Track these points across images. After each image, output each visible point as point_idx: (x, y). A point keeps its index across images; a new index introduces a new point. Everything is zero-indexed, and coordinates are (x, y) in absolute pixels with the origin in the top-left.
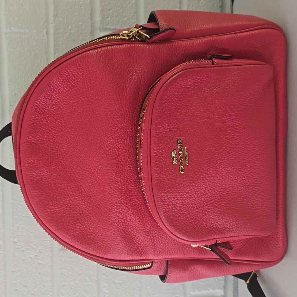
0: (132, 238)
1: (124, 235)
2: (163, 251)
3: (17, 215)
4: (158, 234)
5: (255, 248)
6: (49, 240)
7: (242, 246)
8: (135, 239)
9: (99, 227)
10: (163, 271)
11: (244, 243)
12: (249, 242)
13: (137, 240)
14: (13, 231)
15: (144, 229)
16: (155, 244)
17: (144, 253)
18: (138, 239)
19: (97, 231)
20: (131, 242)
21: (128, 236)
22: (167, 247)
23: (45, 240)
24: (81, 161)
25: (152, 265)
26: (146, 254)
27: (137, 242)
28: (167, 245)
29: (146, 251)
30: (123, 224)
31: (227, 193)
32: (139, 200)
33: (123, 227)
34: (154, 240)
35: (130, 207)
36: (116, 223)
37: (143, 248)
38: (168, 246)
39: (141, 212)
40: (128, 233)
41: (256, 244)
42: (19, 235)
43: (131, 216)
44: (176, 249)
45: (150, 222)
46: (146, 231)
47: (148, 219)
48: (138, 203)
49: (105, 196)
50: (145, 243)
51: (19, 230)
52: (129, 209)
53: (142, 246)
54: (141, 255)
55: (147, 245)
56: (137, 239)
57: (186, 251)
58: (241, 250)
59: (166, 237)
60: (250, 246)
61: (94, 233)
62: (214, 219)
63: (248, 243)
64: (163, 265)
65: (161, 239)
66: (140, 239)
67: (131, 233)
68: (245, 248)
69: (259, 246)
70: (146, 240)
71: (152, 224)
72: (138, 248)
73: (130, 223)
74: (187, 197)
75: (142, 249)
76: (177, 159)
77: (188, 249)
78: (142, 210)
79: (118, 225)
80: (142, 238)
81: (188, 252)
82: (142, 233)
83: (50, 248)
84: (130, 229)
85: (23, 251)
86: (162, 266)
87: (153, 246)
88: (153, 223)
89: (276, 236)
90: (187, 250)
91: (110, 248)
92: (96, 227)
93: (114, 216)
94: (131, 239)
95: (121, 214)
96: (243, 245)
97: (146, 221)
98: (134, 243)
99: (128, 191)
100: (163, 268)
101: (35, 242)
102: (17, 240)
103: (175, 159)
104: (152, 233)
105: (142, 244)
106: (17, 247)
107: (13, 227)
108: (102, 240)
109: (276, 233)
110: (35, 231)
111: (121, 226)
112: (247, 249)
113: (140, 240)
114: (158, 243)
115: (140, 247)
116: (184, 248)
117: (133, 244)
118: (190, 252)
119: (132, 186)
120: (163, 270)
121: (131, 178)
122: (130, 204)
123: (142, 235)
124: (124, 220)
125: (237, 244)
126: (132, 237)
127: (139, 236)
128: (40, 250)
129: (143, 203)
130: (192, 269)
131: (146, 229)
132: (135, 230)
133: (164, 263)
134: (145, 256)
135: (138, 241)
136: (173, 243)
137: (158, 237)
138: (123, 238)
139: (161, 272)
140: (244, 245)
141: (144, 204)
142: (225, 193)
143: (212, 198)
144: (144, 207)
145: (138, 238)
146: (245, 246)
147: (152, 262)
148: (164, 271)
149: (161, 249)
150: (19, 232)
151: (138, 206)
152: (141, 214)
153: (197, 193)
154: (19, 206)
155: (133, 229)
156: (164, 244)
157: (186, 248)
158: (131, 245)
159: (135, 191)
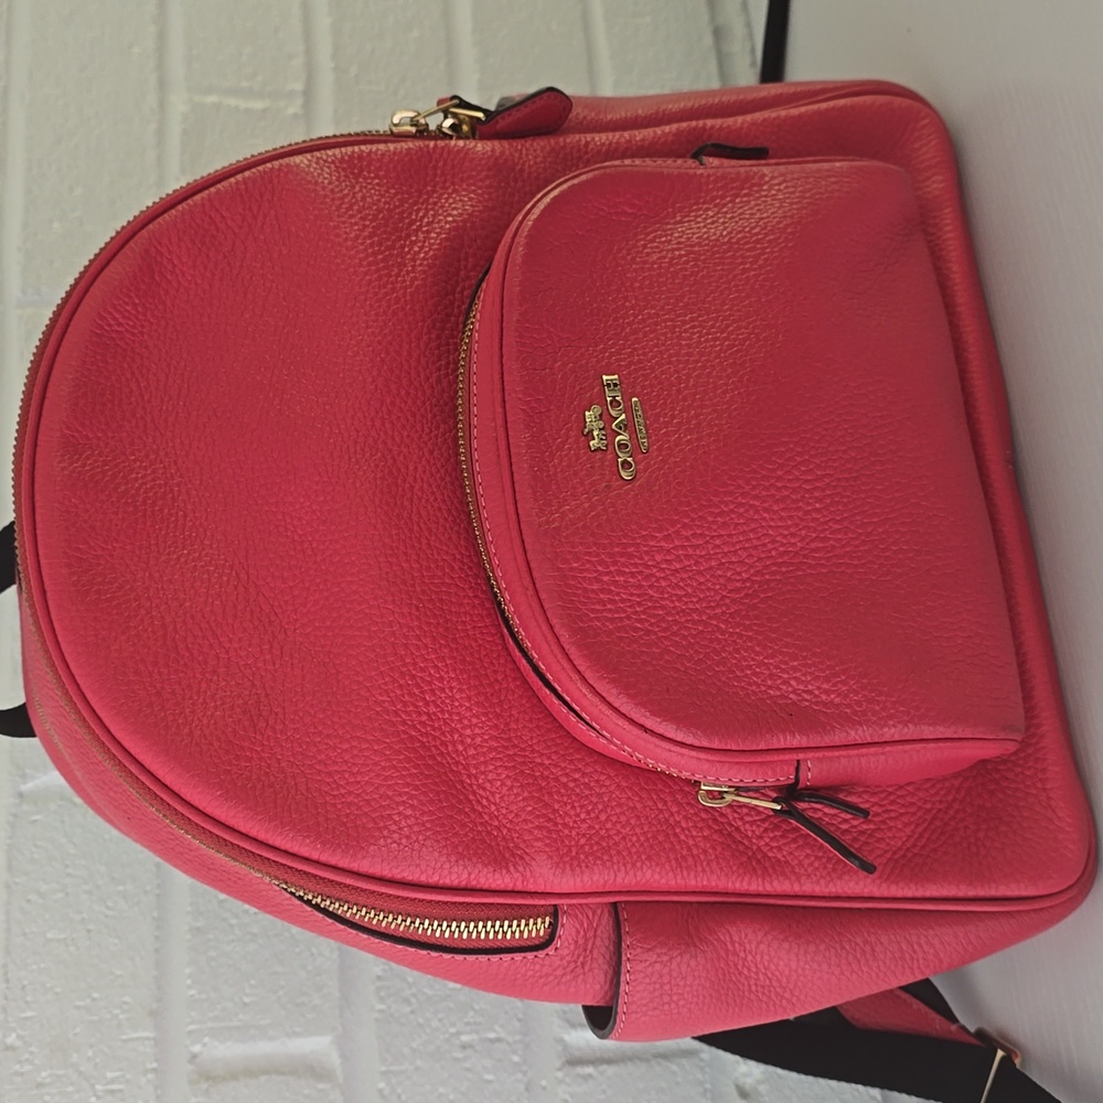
0: (464, 787)
1: (429, 767)
2: (591, 847)
3: (25, 934)
4: (563, 769)
5: (965, 845)
6: (148, 1039)
7: (912, 841)
8: (474, 793)
9: (328, 736)
10: (605, 967)
11: (920, 829)
12: (938, 823)
13: (482, 797)
14: (6, 998)
15: (506, 748)
16: (555, 811)
17: (513, 855)
18: (484, 789)
19: (323, 757)
20: (460, 802)
21: (445, 773)
22: (607, 830)
23: (132, 1040)
24: (257, 504)
25: (553, 925)
26: (521, 858)
27: (483, 806)
28: (603, 817)
29: (522, 846)
30: (424, 718)
31: (809, 571)
32: (482, 633)
33: (423, 730)
34: (550, 794)
35: (446, 651)
36: (396, 713)
37: (509, 830)
38: (609, 826)
39: (492, 680)
40: (444, 761)
41: (966, 827)
42: (26, 1019)
43: (451, 688)
44: (642, 839)
45: (527, 718)
46: (515, 754)
47: (522, 705)
48: (476, 641)
49: (348, 612)
50: (514, 808)
51: (29, 999)
52: (443, 659)
53: (504, 821)
54: (503, 864)
55: (523, 816)
56: (481, 792)
57: (685, 852)
58: (910, 855)
59: (597, 781)
60: (943, 839)
61: (311, 766)
62: (771, 667)
63: (933, 827)
64: (599, 932)
65: (578, 790)
66: (494, 789)
67: (457, 763)
68: (924, 847)
69: (981, 835)
70: (517, 795)
71: (538, 727)
72: (488, 832)
73: (452, 721)
74: (654, 566)
75: (504, 838)
76: (604, 432)
77: (691, 842)
78: (495, 672)
79: (404, 723)
80: (503, 784)
81: (693, 856)
82: (498, 764)
83: (154, 1070)
84: (450, 748)
85: (40, 1085)
86: (598, 942)
87: (550, 820)
88: (541, 724)
89: (1039, 785)
90: (689, 849)
91: (373, 819)
92: (319, 739)
93: (385, 684)
94: (459, 787)
95: (413, 677)
96: (916, 836)
97: (511, 715)
98: (474, 810)
99: (437, 593)
100: (603, 950)
101: (92, 1046)
102: (19, 1037)
103: (595, 433)
104: (542, 764)
105: (504, 811)
106: (17, 1067)
107: (7, 981)
108: (343, 791)
109: (1040, 775)
110: (94, 1000)
111: (414, 727)
112: (935, 850)
113: (493, 794)
114: (569, 807)
115: (498, 828)
116: (675, 834)
117: (467, 810)
118: (702, 857)
119: (452, 578)
120: (601, 960)
121: (445, 548)
122: (447, 641)
123: (500, 771)
124: (427, 704)
125: (890, 828)
126: (462, 782)
127: (490, 777)
128: (113, 1081)
129: (497, 645)
130: (719, 940)
131: (515, 746)
132: (472, 752)
133: (604, 921)
134: (521, 869)
135: (487, 799)
136: (629, 808)
137: (564, 780)
138: (427, 777)
139: (596, 971)
140: (921, 836)
141: (500, 648)
142: (804, 570)
143: (756, 586)
144: (502, 661)
145: (488, 785)
146: (924, 841)
147: (555, 913)
148: (610, 965)
149: (584, 835)
150: (27, 1003)
151: (479, 652)
152: (490, 685)
153: (690, 551)
154: (33, 897)
155: (465, 749)
156: (593, 815)
157: (683, 837)
158: (460, 811)
159: (464, 596)
